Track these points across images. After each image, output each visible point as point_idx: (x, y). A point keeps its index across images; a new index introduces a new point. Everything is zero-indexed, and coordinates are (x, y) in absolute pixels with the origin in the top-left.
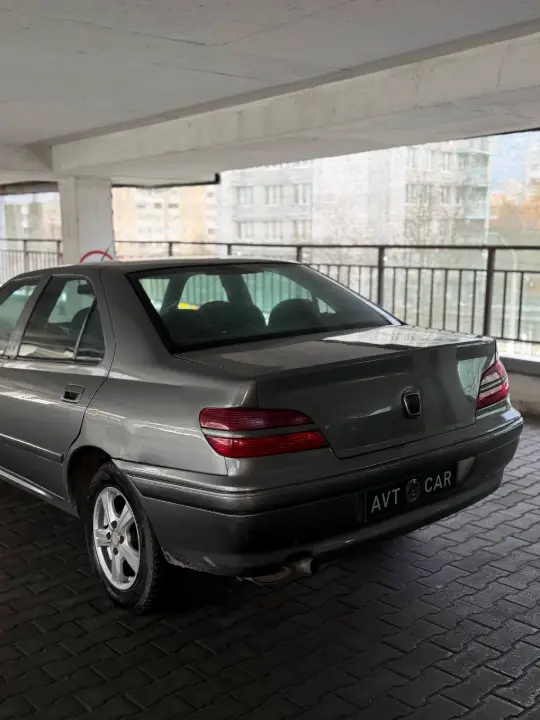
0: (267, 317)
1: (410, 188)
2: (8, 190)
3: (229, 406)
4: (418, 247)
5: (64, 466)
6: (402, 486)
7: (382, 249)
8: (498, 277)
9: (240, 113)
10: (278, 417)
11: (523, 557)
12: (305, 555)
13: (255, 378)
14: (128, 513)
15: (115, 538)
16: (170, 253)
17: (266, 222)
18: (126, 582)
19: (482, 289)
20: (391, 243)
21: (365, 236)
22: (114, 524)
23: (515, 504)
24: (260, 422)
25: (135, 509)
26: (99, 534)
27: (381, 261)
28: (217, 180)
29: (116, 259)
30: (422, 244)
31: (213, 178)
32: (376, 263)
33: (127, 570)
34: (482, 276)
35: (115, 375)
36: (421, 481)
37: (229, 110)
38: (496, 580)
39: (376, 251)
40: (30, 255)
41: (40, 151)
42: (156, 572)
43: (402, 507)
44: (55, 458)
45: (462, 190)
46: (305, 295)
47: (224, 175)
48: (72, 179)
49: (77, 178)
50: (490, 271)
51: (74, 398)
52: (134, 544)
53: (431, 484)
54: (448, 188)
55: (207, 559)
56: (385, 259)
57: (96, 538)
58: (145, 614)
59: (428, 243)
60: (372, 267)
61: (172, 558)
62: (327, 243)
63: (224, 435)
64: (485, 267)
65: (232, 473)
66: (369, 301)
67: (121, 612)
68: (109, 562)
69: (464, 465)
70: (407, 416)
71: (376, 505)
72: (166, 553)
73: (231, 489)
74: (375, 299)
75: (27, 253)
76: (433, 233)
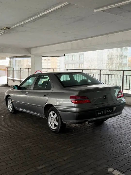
0: (79, 82)
1: (108, 56)
2: (17, 57)
3: (75, 95)
4: (110, 70)
5: (43, 108)
6: (104, 110)
7: (100, 70)
8: (125, 76)
9: (72, 43)
10: (83, 97)
11: (126, 127)
12: (87, 121)
13: (79, 91)
14: (56, 115)
15: (53, 120)
16: (54, 71)
17: (72, 64)
18: (55, 128)
19: (122, 79)
20: (103, 69)
21: (97, 68)
22: (53, 118)
23: (126, 120)
24: (80, 98)
25: (57, 115)
26: (49, 120)
27: (100, 73)
28: (65, 55)
29: (43, 72)
30: (111, 69)
31: (64, 55)
32: (99, 73)
33: (55, 125)
34: (122, 76)
35: (53, 91)
36: (107, 110)
37: (70, 42)
38: (121, 130)
39: (99, 71)
40: (22, 71)
41: (28, 50)
42: (61, 125)
43: (103, 114)
44: (42, 107)
45: (121, 56)
46: (86, 79)
47: (66, 55)
48: (34, 55)
49: (35, 55)
50: (123, 75)
51: (46, 96)
52: (57, 121)
53: (109, 111)
54: (117, 56)
55: (70, 121)
56: (101, 72)
57: (49, 121)
58: (58, 133)
59: (112, 69)
60: (98, 74)
61: (64, 122)
62: (87, 69)
63: (74, 100)
64: (122, 74)
65: (75, 106)
66: (98, 80)
67: (54, 133)
68: (52, 125)
69: (115, 108)
70: (104, 98)
71: (99, 114)
72: (63, 121)
73: (75, 109)
74: (99, 79)
75: (21, 71)
76: (114, 67)
